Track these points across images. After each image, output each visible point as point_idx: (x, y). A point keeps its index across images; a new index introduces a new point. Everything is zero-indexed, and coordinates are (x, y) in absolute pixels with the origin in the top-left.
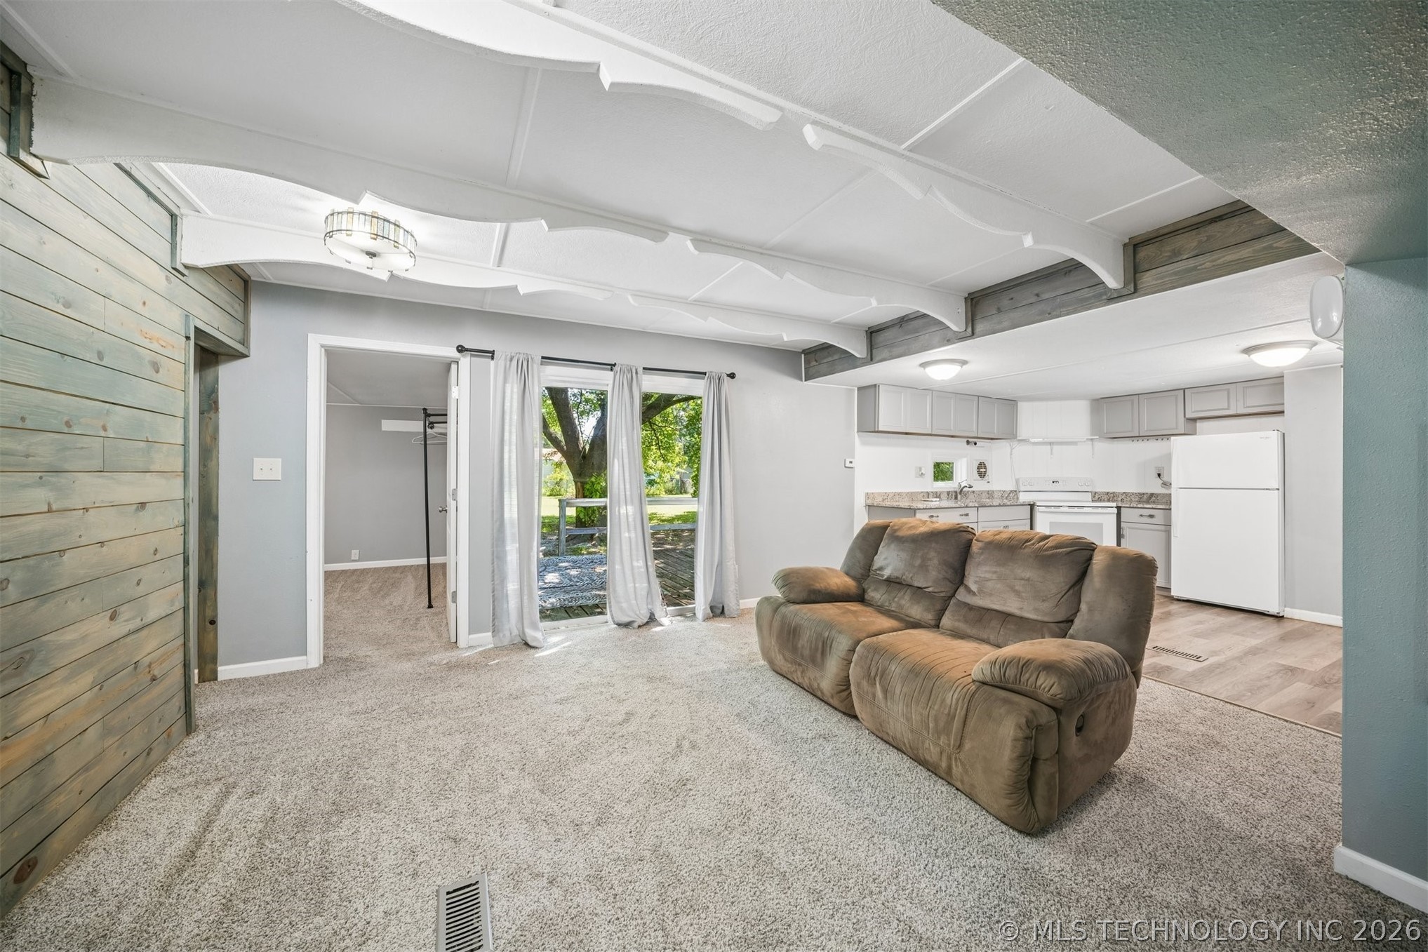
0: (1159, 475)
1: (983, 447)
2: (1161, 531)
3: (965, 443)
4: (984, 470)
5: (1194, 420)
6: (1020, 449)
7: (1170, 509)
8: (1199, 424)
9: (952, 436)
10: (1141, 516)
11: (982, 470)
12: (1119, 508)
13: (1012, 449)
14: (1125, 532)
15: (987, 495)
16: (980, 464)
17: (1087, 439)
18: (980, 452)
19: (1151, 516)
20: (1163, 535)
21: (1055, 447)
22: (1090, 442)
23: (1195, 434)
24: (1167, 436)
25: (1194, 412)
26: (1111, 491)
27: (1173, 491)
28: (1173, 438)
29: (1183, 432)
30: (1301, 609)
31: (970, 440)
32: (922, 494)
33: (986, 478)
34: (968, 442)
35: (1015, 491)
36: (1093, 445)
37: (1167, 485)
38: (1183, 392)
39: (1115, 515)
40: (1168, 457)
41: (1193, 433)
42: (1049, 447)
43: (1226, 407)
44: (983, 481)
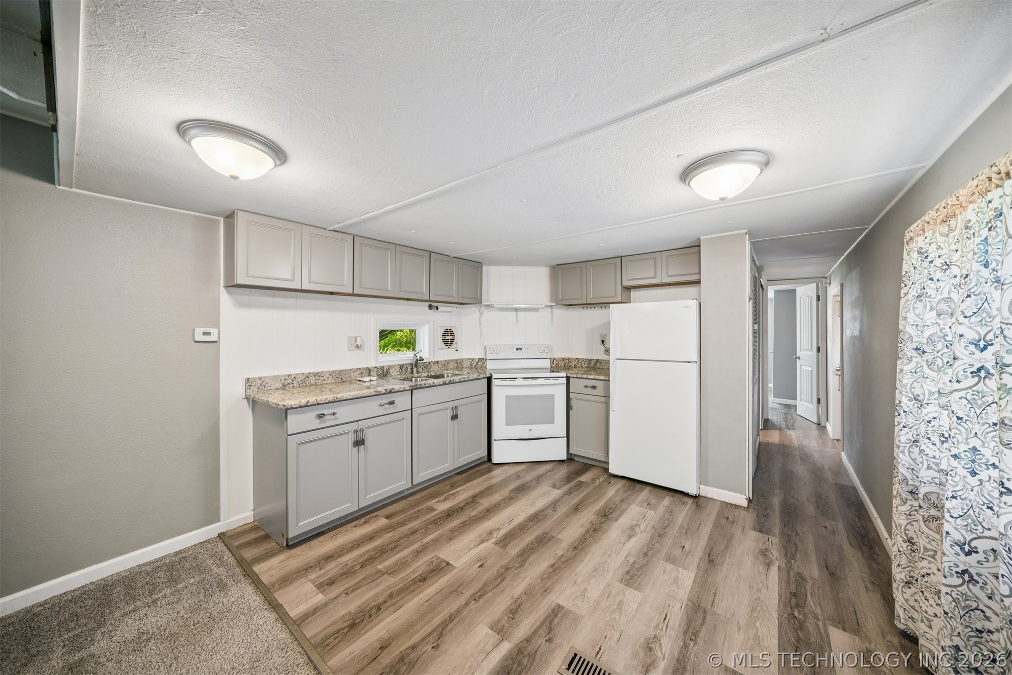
0: (603, 342)
1: (451, 312)
2: (601, 402)
3: (427, 308)
4: (451, 337)
5: (628, 289)
6: (488, 314)
7: (609, 381)
8: (634, 294)
9: (408, 299)
10: (586, 386)
11: (448, 337)
12: (568, 378)
13: (481, 314)
14: (573, 403)
15: (456, 365)
16: (446, 331)
17: (545, 306)
18: (445, 317)
19: (594, 387)
20: (603, 406)
21: (520, 314)
22: (549, 309)
23: (630, 303)
24: (605, 305)
25: (629, 280)
26: (566, 356)
27: (612, 357)
28: (611, 306)
29: (620, 301)
30: (713, 486)
31: (433, 304)
32: (359, 372)
33: (454, 346)
34: (430, 307)
35: (483, 359)
36: (552, 312)
37: (607, 351)
38: (620, 261)
39: (565, 385)
40: (608, 325)
41: (628, 301)
42: (515, 313)
43: (654, 276)
44: (449, 350)
